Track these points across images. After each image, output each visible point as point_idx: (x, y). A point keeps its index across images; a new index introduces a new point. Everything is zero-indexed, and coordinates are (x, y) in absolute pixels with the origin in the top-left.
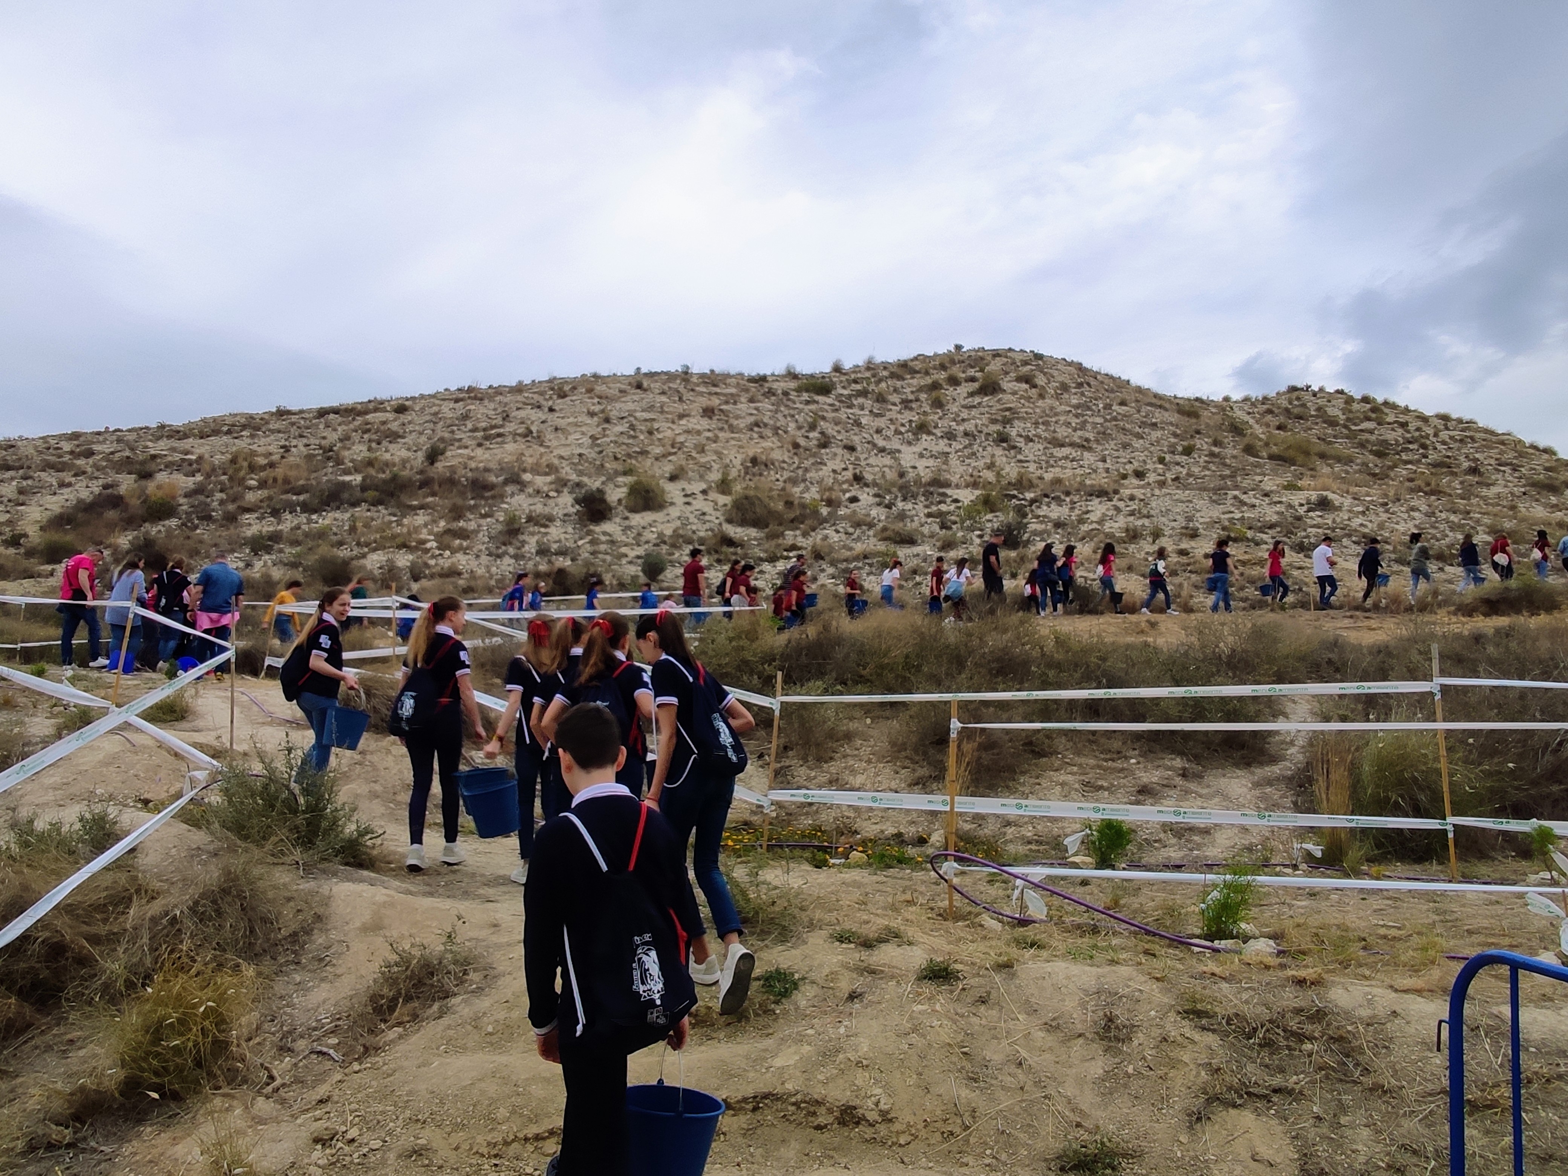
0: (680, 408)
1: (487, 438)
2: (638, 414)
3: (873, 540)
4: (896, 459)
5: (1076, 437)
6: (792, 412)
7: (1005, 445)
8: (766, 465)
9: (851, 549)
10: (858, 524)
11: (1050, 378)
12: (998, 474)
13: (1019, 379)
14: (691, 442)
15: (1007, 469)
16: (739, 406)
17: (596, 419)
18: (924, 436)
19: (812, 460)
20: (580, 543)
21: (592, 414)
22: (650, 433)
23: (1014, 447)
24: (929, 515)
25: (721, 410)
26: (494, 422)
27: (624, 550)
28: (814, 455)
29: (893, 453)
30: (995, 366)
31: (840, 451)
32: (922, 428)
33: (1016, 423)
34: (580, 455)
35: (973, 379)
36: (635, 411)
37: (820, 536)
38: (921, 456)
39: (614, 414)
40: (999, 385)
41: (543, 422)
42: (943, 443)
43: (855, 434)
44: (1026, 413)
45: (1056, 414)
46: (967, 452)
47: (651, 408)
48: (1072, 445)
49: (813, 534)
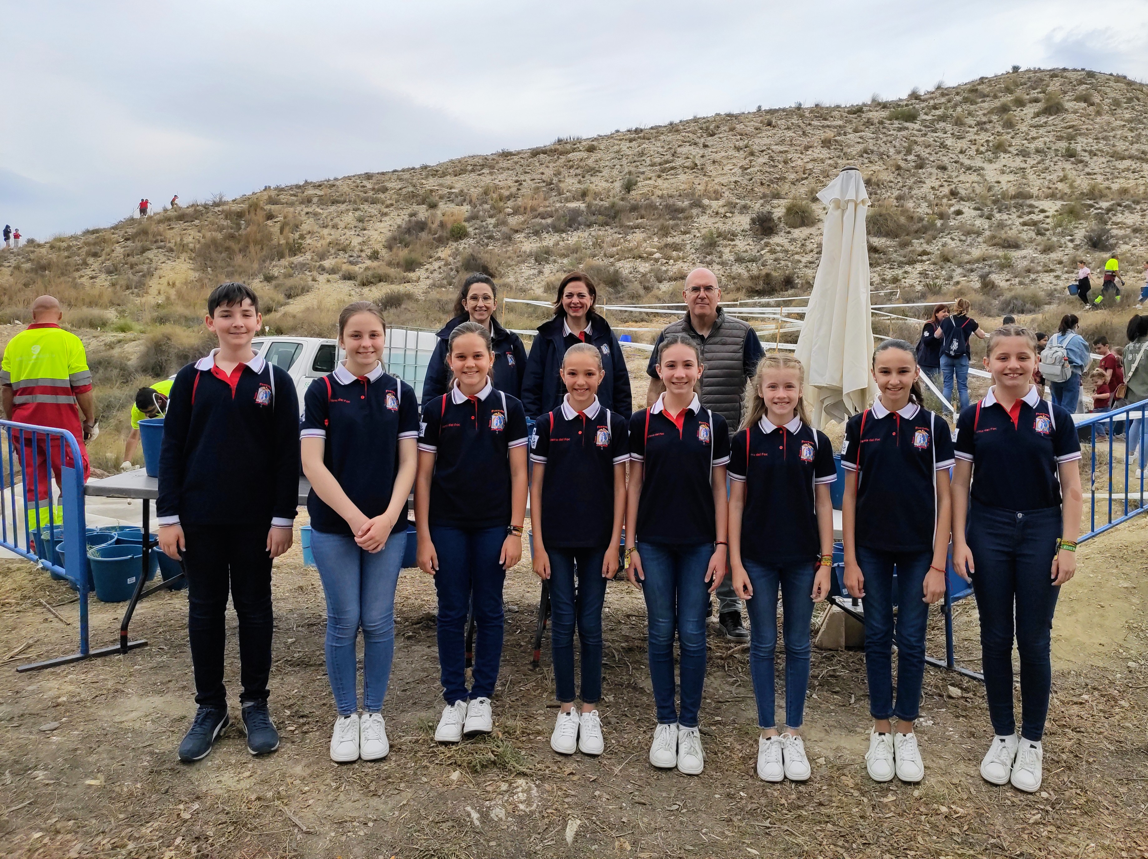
0: (805, 141)
1: (663, 171)
2: (774, 147)
3: (984, 246)
4: (982, 176)
5: (1134, 150)
6: (889, 138)
7: (1073, 159)
8: (878, 185)
9: (968, 253)
10: (968, 233)
11: (1104, 95)
12: (1071, 186)
13: (1078, 99)
14: (818, 169)
15: (1078, 181)
16: (849, 136)
17: (742, 152)
18: (1002, 155)
19: (913, 180)
20: (763, 252)
21: (738, 149)
22: (786, 162)
23: (1081, 161)
24: (1024, 224)
25: (836, 141)
26: (666, 157)
27: (797, 257)
28: (913, 175)
29: (978, 170)
30: (1054, 86)
31: (934, 171)
32: (1000, 148)
33: (1079, 139)
34: (736, 182)
35: (1036, 100)
36: (770, 145)
37: (940, 244)
38: (1003, 172)
39: (756, 148)
40: (1062, 106)
41: (702, 157)
42: (1019, 160)
43: (944, 155)
44: (1087, 129)
45: (1113, 130)
46: (1041, 167)
47: (782, 142)
48: (1131, 157)
49: (935, 241)
